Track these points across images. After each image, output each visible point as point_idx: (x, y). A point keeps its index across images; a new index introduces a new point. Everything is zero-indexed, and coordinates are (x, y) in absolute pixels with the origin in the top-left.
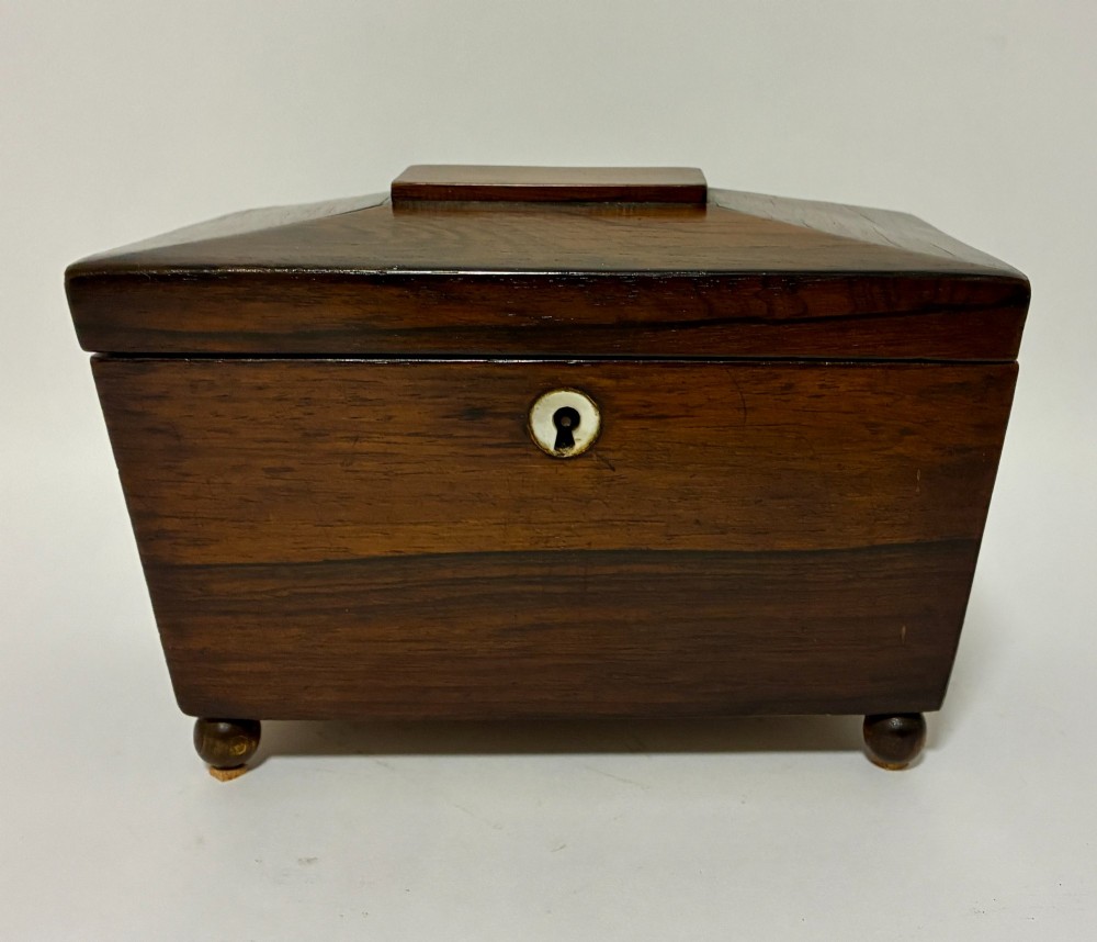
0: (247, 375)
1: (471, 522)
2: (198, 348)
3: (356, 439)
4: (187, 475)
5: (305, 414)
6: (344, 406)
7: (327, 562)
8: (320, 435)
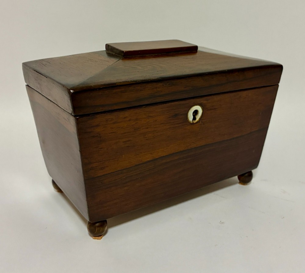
0: (122, 115)
1: (172, 145)
2: (110, 109)
3: (147, 128)
4: (101, 148)
5: (136, 123)
6: (146, 119)
7: (136, 165)
8: (139, 129)
